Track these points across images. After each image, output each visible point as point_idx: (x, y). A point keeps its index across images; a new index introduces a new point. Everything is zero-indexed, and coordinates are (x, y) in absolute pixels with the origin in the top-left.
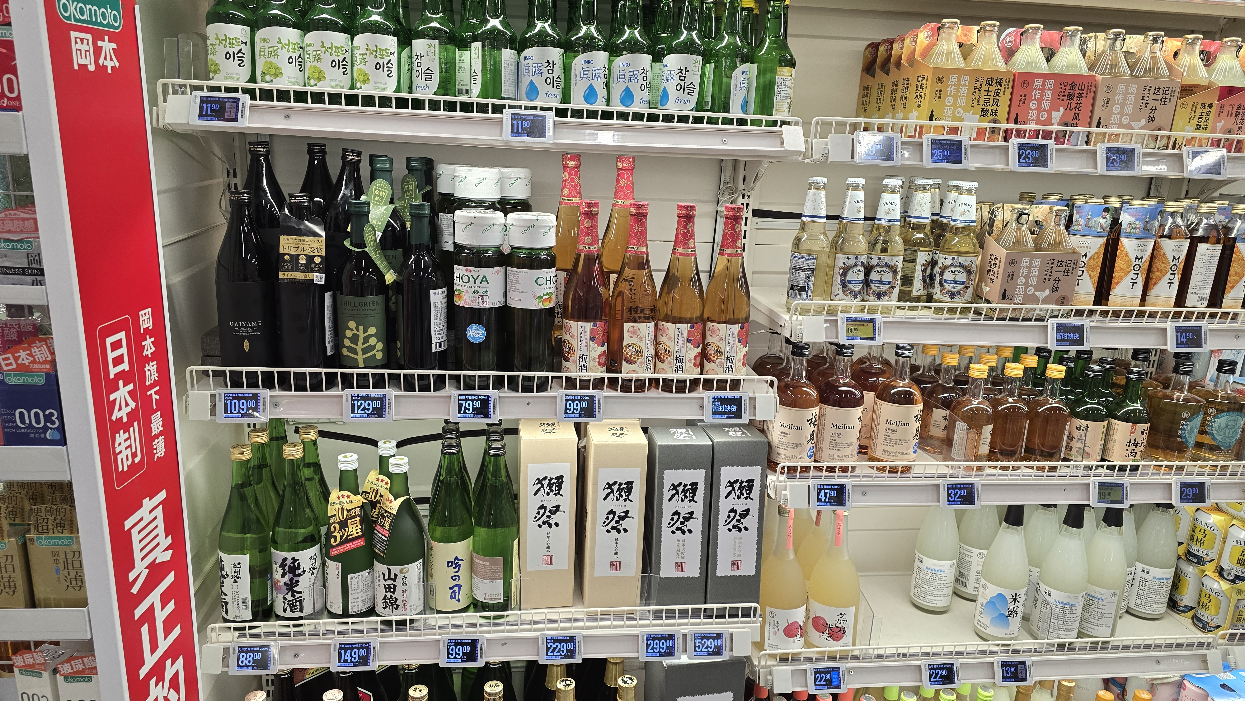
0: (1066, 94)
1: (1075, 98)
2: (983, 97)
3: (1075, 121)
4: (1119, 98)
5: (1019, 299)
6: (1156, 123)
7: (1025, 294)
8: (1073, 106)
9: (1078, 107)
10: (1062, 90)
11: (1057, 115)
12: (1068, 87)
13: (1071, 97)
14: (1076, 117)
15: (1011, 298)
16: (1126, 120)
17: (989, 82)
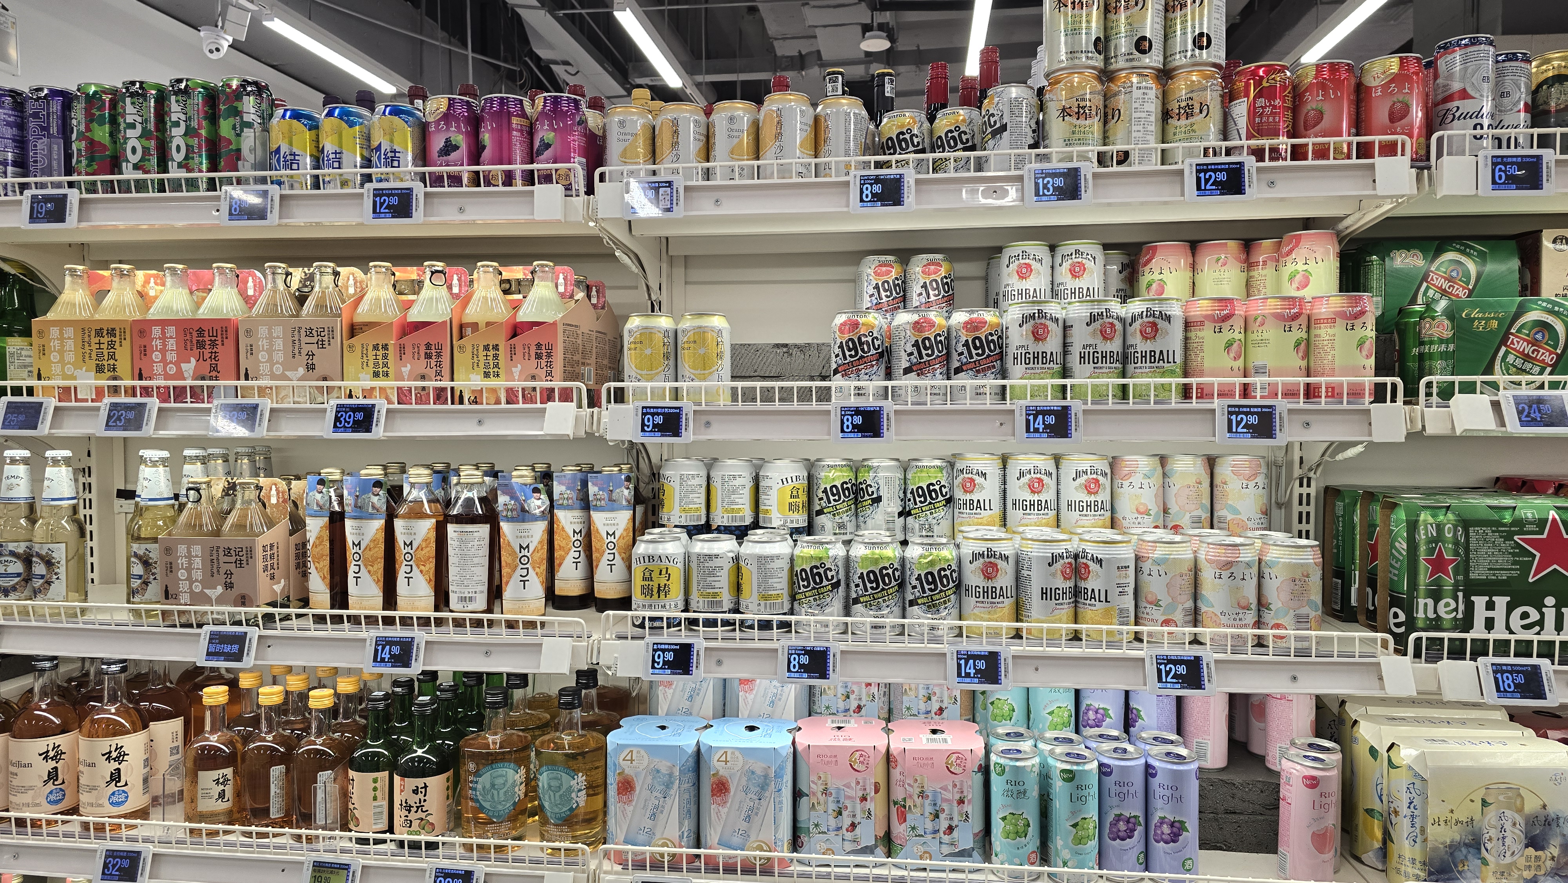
0: (195, 342)
1: (207, 347)
2: (95, 351)
3: (214, 374)
4: (263, 343)
5: (185, 598)
6: (319, 371)
7: (192, 592)
8: (207, 356)
9: (214, 356)
10: (188, 337)
11: (189, 367)
12: (195, 334)
13: (201, 345)
14: (214, 368)
15: (176, 597)
16: (278, 369)
17: (99, 333)
